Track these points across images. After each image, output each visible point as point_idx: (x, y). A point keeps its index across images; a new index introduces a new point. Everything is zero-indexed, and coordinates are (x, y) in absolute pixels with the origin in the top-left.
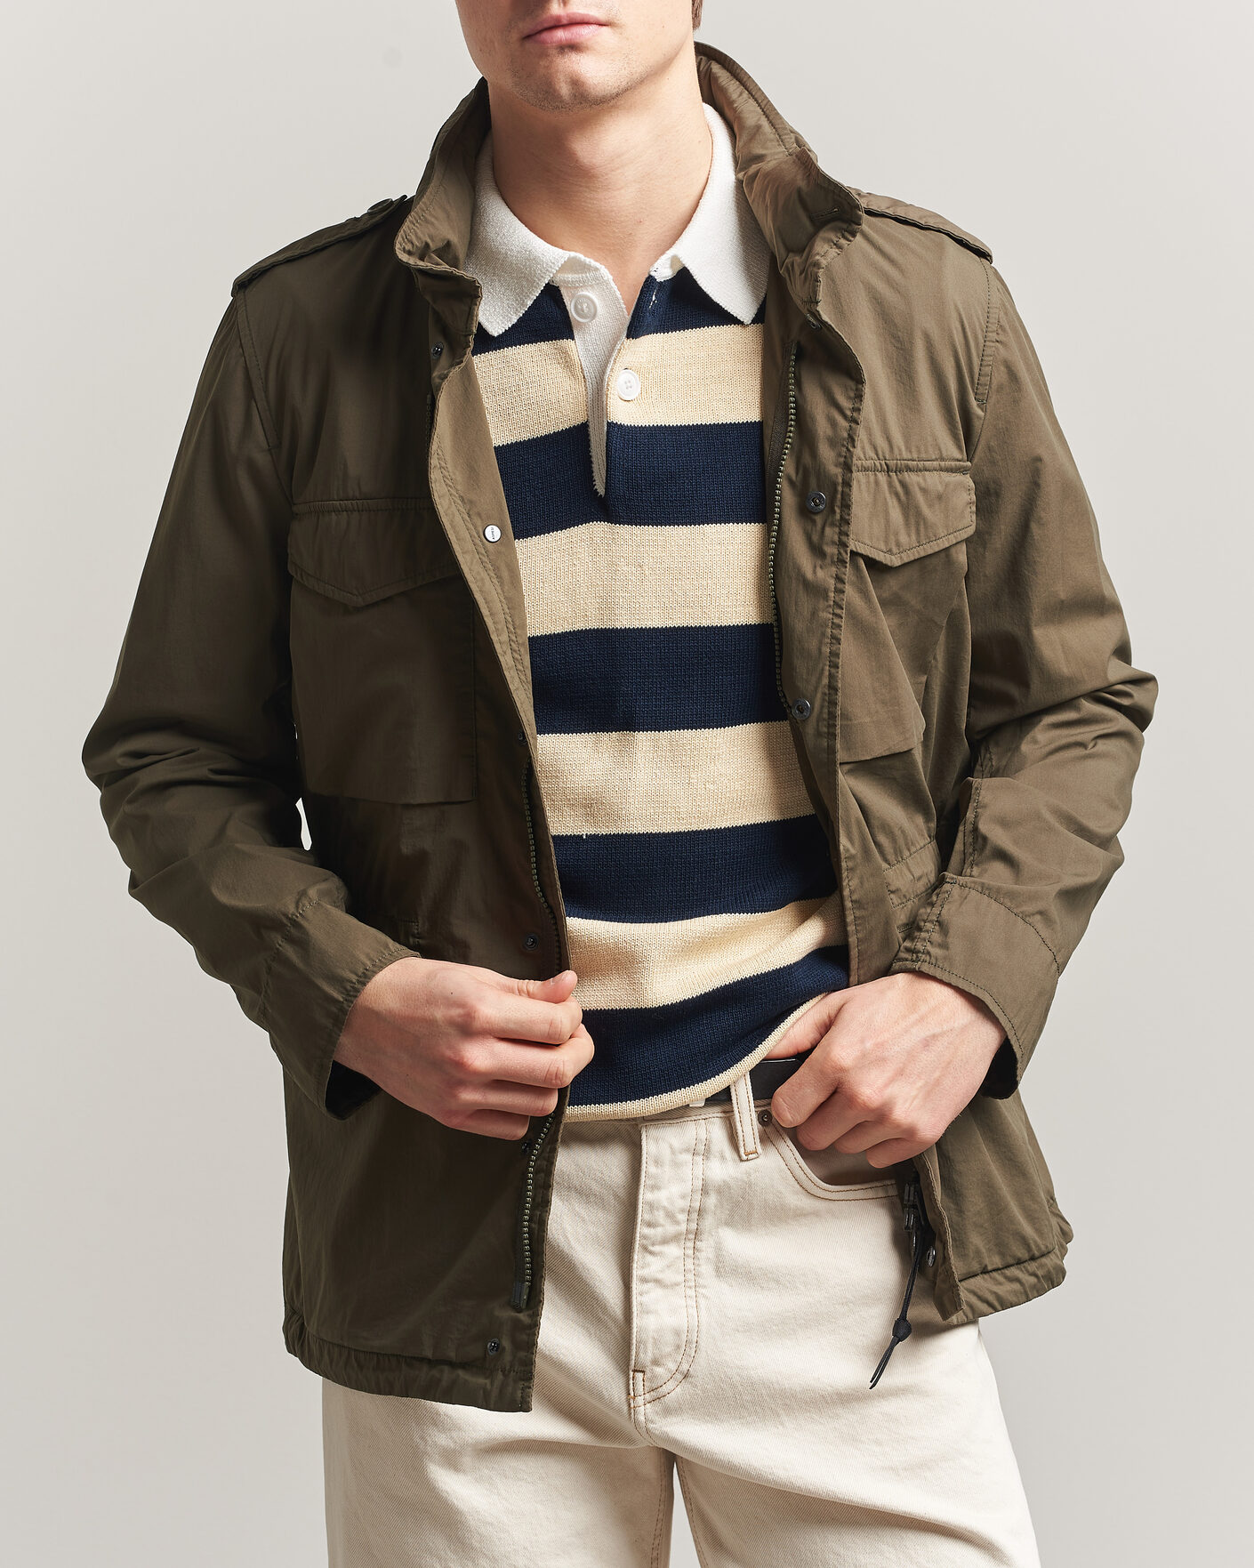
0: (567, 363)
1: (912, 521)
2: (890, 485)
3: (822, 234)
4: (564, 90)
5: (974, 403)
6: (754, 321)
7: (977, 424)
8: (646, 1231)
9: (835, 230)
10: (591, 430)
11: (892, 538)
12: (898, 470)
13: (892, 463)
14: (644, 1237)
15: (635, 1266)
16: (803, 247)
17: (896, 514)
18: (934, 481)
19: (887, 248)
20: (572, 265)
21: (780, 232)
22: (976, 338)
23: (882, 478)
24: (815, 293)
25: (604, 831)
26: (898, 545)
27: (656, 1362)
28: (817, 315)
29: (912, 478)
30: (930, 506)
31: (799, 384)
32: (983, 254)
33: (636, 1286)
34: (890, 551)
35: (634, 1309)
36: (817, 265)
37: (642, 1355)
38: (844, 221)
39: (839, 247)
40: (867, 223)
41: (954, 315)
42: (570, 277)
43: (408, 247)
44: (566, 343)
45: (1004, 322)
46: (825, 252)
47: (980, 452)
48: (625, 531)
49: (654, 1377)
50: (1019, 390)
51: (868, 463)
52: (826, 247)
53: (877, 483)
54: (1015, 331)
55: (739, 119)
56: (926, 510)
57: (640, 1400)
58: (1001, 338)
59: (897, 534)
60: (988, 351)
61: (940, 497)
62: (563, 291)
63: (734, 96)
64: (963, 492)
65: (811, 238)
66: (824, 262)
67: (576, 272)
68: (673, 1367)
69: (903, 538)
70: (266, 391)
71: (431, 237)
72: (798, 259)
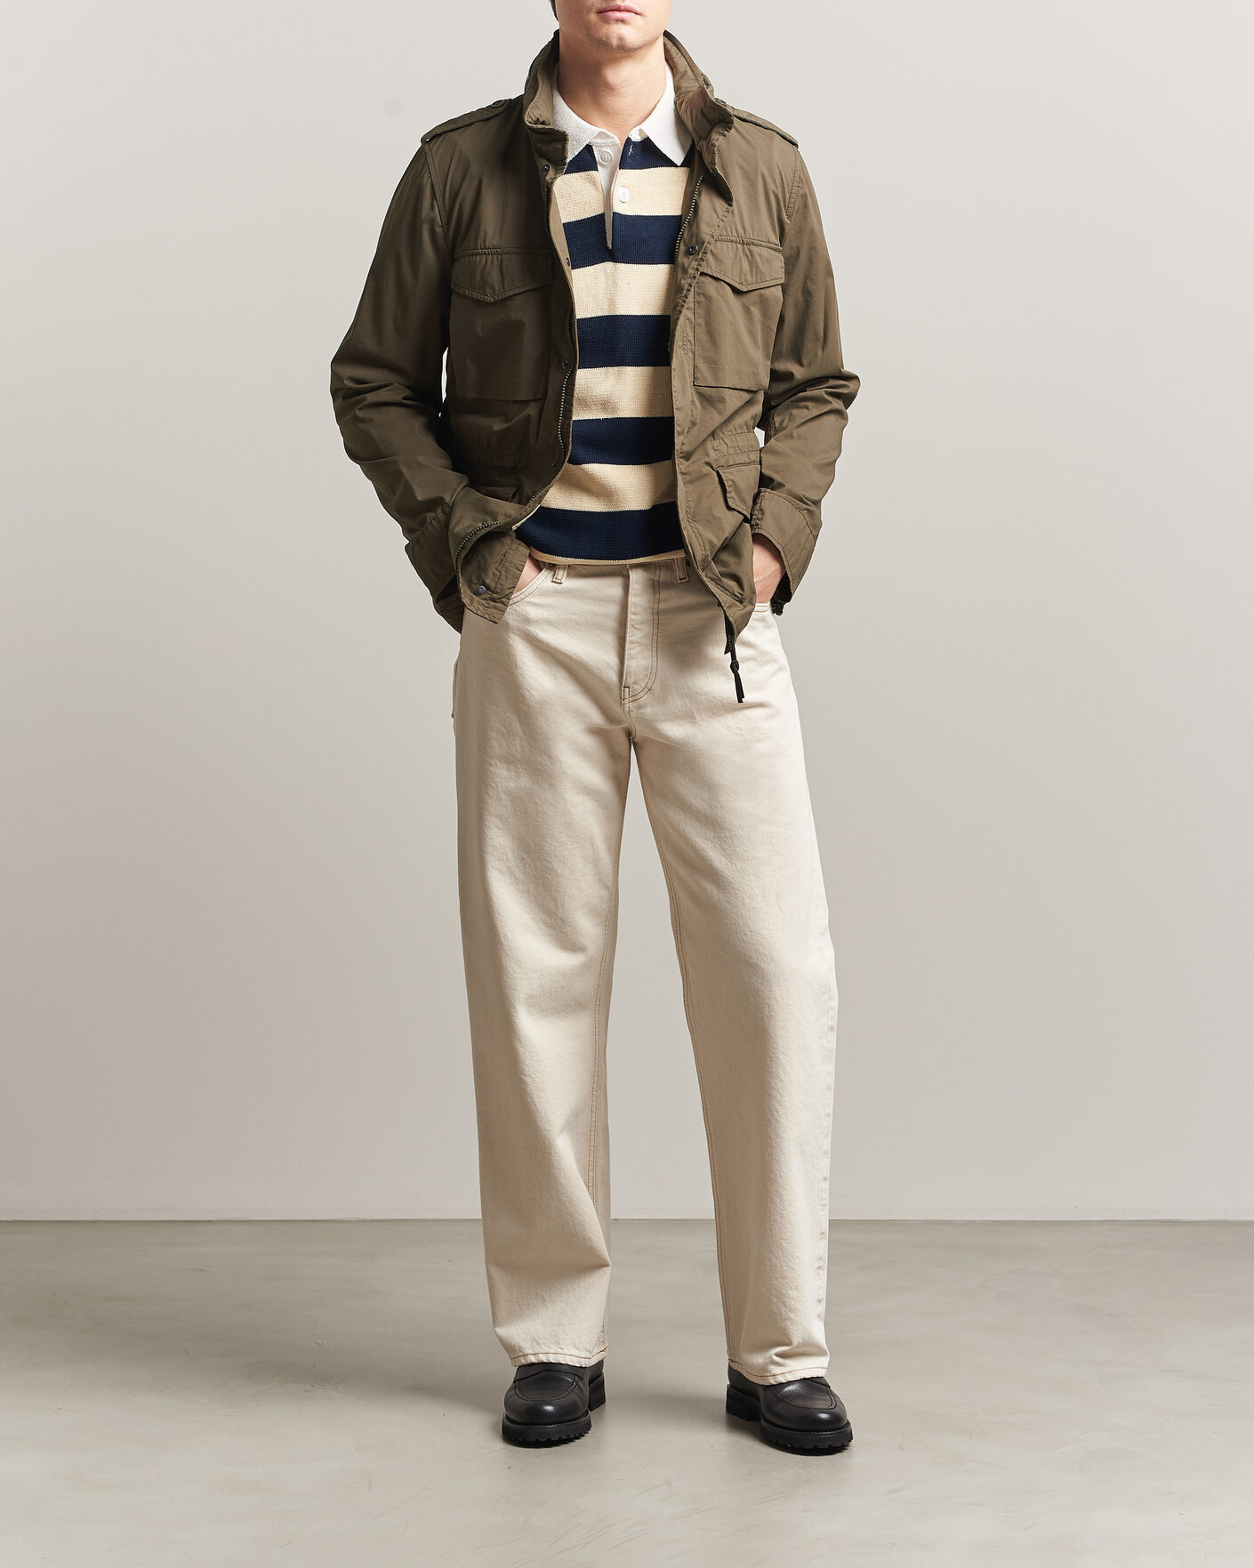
0: (594, 184)
1: (754, 270)
2: (744, 251)
3: (715, 129)
4: (615, 42)
5: (785, 217)
6: (682, 165)
7: (787, 227)
8: (633, 617)
9: (722, 127)
10: (606, 217)
11: (743, 277)
12: (748, 244)
13: (745, 240)
14: (632, 620)
15: (628, 635)
16: (707, 137)
17: (746, 266)
18: (765, 252)
19: (747, 136)
20: (601, 135)
21: (694, 129)
22: (788, 184)
23: (740, 246)
24: (714, 159)
25: (611, 416)
26: (746, 281)
27: (635, 683)
28: (715, 170)
29: (754, 249)
30: (763, 264)
31: (699, 195)
32: (795, 144)
33: (628, 646)
34: (741, 283)
35: (626, 657)
36: (714, 145)
37: (628, 679)
38: (725, 122)
39: (724, 136)
40: (736, 122)
41: (777, 171)
42: (599, 141)
43: (530, 120)
44: (593, 173)
45: (802, 177)
46: (718, 139)
47: (787, 242)
48: (622, 266)
49: (634, 690)
50: (807, 212)
51: (733, 238)
52: (718, 136)
53: (737, 248)
54: (807, 183)
55: (676, 67)
56: (760, 265)
57: (627, 701)
58: (801, 185)
59: (745, 275)
60: (794, 191)
61: (768, 260)
62: (594, 147)
63: (674, 55)
64: (778, 262)
65: (710, 132)
66: (717, 144)
67: (602, 138)
68: (643, 685)
69: (749, 278)
70: (444, 203)
71: (540, 116)
72: (704, 143)
